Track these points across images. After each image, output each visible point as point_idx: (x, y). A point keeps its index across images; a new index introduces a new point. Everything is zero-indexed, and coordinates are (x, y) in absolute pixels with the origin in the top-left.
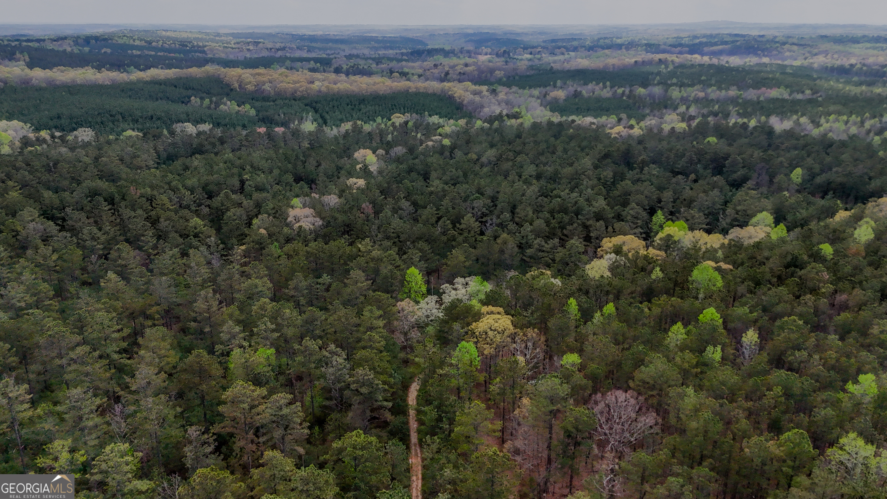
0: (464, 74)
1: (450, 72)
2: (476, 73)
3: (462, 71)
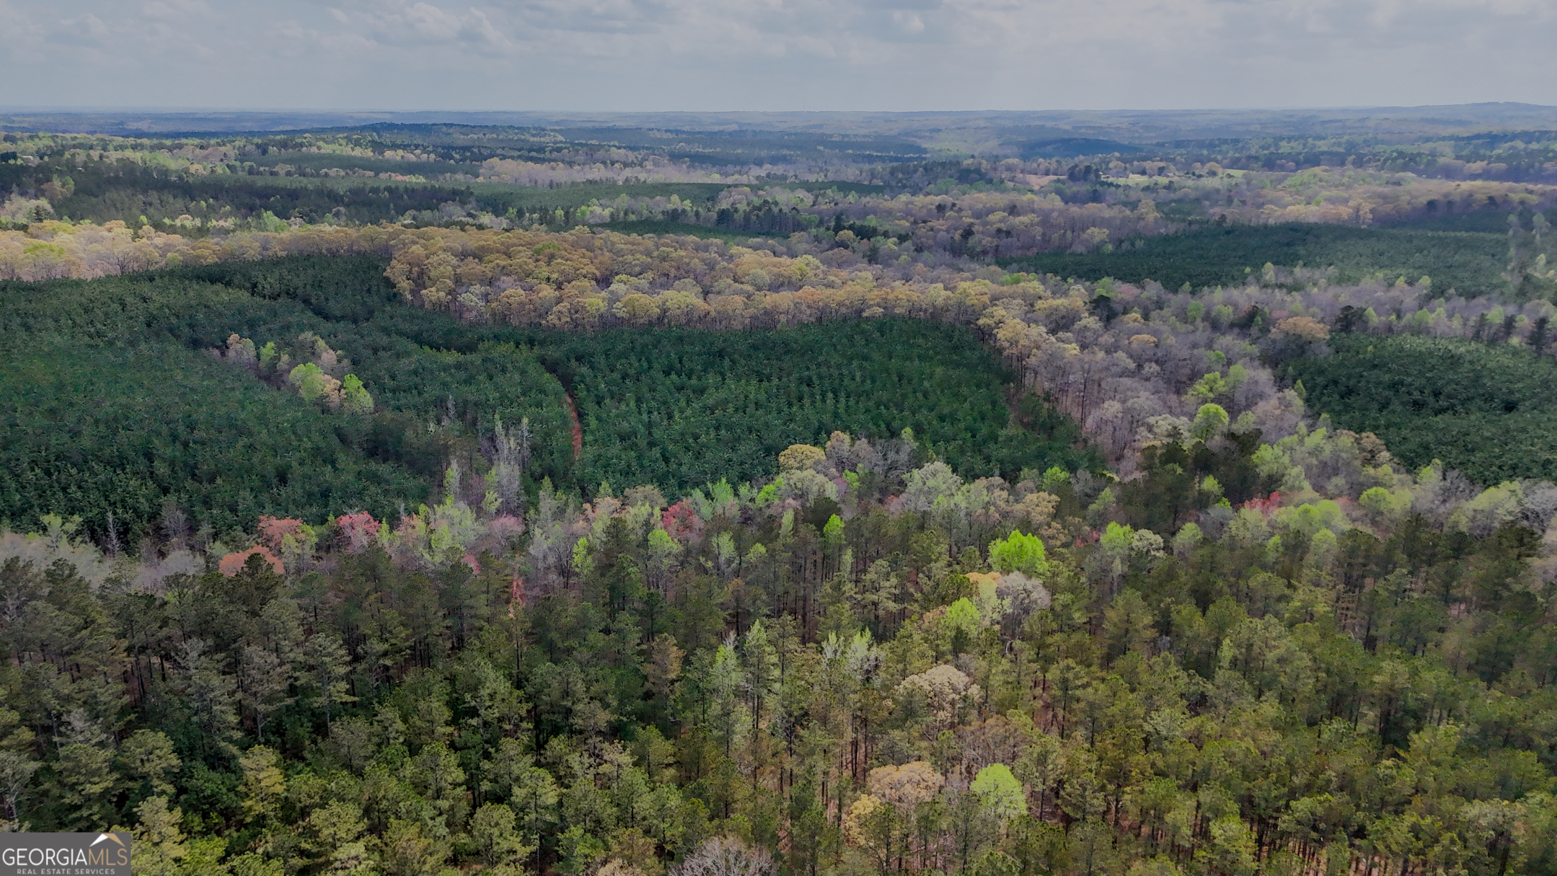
0: (1008, 233)
1: (975, 229)
2: (1038, 231)
3: (1003, 226)
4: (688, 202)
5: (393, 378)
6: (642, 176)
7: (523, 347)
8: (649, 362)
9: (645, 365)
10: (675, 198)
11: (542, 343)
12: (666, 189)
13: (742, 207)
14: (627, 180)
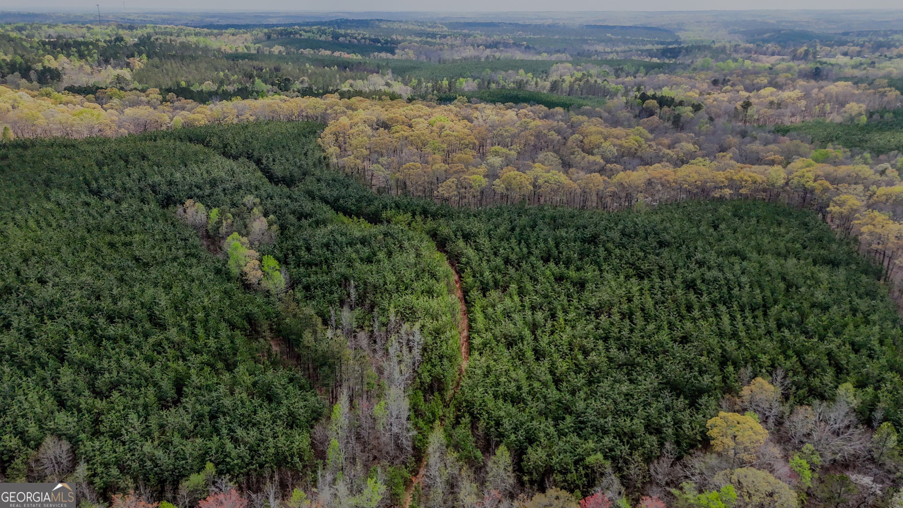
4: (530, 75)
5: (309, 249)
6: (497, 55)
7: (418, 218)
8: (528, 246)
9: (525, 250)
10: (521, 71)
11: (434, 216)
12: (515, 65)
13: (568, 79)
14: (487, 57)
